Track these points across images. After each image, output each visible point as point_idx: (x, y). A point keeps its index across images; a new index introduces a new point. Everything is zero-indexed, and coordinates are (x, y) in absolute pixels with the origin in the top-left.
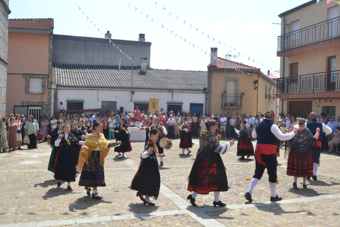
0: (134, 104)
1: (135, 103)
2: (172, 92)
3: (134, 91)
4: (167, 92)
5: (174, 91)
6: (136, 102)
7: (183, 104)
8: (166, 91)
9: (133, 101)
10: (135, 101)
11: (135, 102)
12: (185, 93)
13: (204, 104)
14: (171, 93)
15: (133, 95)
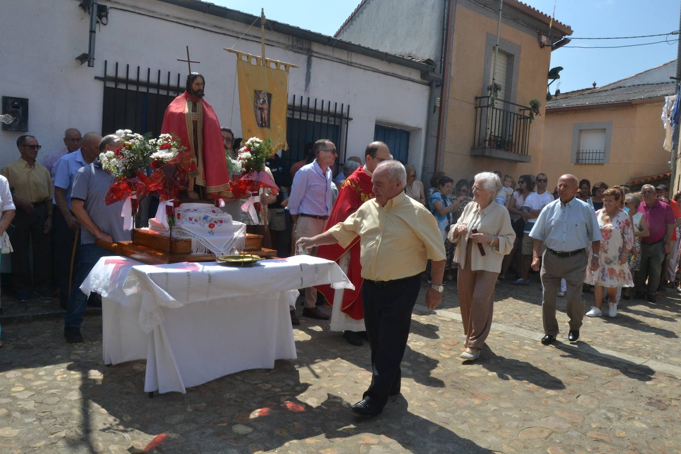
0: (98, 88)
1: (112, 85)
2: (310, 54)
3: (109, 5)
4: (287, 48)
5: (316, 47)
6: (116, 80)
7: (352, 119)
8: (283, 39)
9: (98, 70)
10: (111, 72)
11: (105, 79)
12: (360, 67)
13: (420, 129)
14: (303, 58)
15: (97, 28)
